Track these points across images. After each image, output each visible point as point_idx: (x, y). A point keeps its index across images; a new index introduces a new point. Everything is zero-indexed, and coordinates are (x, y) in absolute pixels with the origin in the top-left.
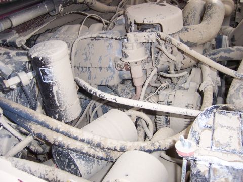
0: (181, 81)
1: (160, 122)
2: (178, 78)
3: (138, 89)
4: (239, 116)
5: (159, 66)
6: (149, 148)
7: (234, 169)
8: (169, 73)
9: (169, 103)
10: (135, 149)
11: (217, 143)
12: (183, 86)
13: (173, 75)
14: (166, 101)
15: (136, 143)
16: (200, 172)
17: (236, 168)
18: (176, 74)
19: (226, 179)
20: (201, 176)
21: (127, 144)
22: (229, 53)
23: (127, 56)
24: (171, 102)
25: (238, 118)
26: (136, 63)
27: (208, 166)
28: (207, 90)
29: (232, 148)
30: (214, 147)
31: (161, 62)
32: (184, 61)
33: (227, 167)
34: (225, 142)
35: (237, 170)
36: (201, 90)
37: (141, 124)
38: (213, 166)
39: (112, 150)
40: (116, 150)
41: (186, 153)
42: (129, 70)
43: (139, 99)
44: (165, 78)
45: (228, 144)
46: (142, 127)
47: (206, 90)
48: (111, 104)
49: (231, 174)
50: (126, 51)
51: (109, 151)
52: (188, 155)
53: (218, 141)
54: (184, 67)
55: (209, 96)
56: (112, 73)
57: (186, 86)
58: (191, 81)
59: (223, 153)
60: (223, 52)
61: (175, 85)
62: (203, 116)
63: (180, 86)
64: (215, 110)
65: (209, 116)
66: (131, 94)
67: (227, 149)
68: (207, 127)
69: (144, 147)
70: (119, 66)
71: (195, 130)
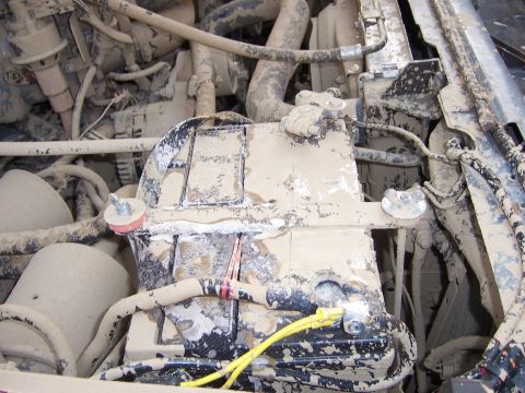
0: (157, 82)
1: (126, 177)
2: (150, 77)
3: (65, 118)
4: (242, 132)
5: (99, 61)
6: (86, 235)
7: (220, 236)
8: (127, 72)
9: (136, 134)
10: (58, 242)
11: (193, 193)
12: (162, 92)
13: (137, 74)
14: (130, 130)
15: (57, 230)
16: (151, 255)
17: (223, 232)
18: (142, 69)
19: (203, 258)
20: (152, 263)
21: (37, 236)
22: (253, 8)
23: (21, 50)
24: (140, 131)
25: (239, 137)
26: (42, 62)
27: (172, 241)
28: (202, 92)
29: (222, 196)
30: (186, 202)
31: (102, 52)
32: (155, 41)
33: (207, 234)
34: (209, 189)
35: (227, 236)
36: (191, 94)
37: (82, 189)
38: (181, 239)
39: (9, 254)
40: (18, 253)
41: (124, 226)
42: (34, 81)
43: (69, 137)
44: (120, 83)
45: (214, 191)
46: (87, 196)
47: (199, 92)
48: (22, 161)
49: (215, 245)
50: (14, 40)
51: (8, 258)
52: (130, 229)
53: (195, 190)
54: (158, 52)
55: (206, 103)
56: (5, 94)
57: (167, 91)
58: (178, 80)
59: (199, 210)
60: (240, 8)
61: (148, 93)
62: (166, 146)
63: (156, 93)
64: (192, 129)
65: (180, 143)
66: (55, 131)
67: (212, 201)
68: (177, 166)
69: (75, 233)
70: (11, 75)
71: (150, 176)
